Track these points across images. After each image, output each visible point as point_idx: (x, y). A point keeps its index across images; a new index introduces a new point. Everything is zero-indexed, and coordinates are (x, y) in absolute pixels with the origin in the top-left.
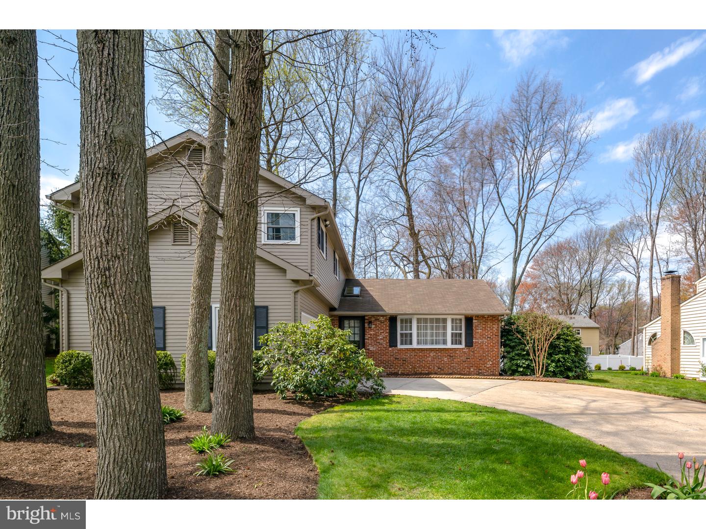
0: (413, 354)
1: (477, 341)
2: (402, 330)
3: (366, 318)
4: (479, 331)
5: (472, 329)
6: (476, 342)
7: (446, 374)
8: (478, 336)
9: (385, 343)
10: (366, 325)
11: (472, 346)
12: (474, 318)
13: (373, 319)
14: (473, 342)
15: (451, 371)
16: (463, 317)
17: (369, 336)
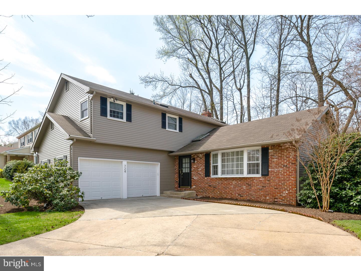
0: (220, 182)
1: (273, 170)
2: (213, 163)
3: (192, 156)
4: (275, 160)
5: (268, 159)
6: (271, 171)
7: (244, 201)
8: (273, 165)
9: (203, 174)
10: (192, 161)
11: (268, 175)
12: (270, 148)
13: (196, 157)
14: (268, 171)
15: (248, 198)
16: (260, 148)
17: (194, 169)
